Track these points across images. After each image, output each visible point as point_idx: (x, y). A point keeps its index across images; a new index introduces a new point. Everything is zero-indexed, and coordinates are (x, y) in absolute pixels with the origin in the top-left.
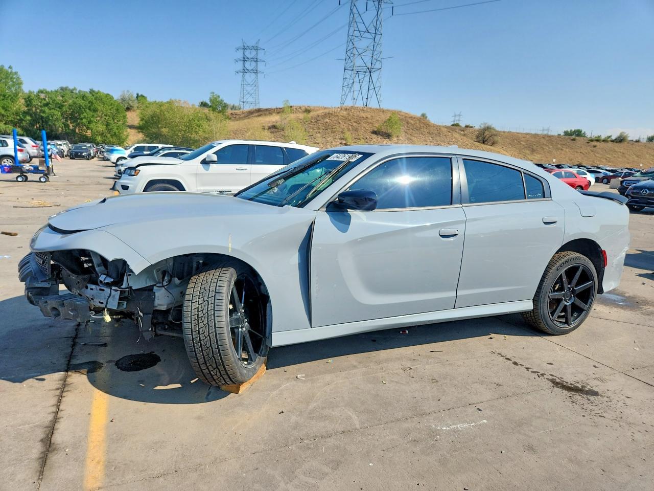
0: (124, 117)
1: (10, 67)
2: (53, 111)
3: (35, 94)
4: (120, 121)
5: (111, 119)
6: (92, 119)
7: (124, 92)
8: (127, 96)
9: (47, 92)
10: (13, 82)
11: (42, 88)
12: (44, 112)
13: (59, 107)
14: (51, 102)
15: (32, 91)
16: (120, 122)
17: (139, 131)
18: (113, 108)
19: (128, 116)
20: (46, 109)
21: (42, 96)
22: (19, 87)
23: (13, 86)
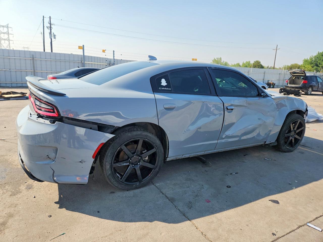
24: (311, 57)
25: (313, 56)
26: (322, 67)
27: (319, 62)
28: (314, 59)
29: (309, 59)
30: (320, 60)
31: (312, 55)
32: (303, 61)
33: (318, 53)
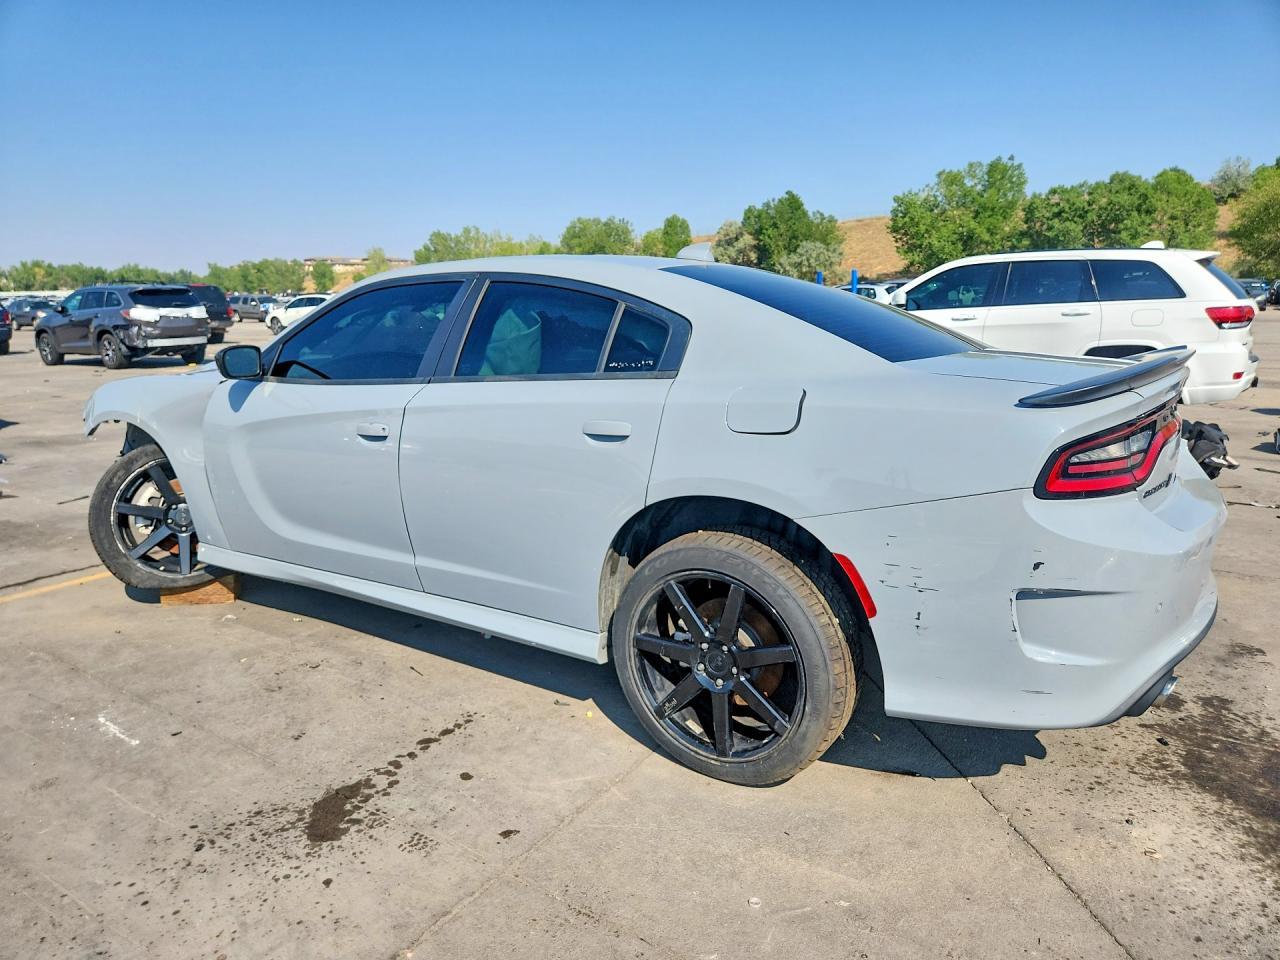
0: (1213, 216)
1: (1011, 158)
2: (1068, 223)
3: (1043, 197)
4: (1199, 225)
5: (1181, 224)
6: (1140, 229)
7: (1228, 161)
8: (1233, 170)
9: (1064, 191)
10: (1012, 183)
11: (1056, 185)
12: (1050, 228)
13: (1080, 216)
14: (1067, 209)
15: (1038, 193)
16: (1201, 228)
17: (1233, 241)
18: (1188, 200)
19: (1219, 213)
20: (1056, 223)
21: (1055, 199)
22: (1020, 191)
23: (1011, 189)
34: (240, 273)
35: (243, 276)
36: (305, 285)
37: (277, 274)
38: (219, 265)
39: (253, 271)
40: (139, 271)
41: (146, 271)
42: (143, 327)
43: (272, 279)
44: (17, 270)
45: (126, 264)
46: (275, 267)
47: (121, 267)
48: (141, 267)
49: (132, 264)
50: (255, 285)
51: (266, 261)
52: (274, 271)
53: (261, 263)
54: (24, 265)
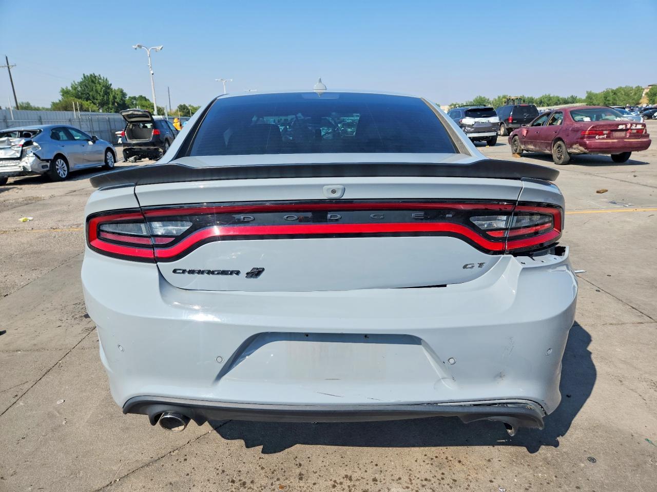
24: (72, 84)
25: (77, 83)
26: (99, 103)
27: (91, 94)
28: (79, 89)
29: (70, 88)
30: (93, 90)
31: (74, 82)
32: (61, 93)
33: (83, 77)
34: (603, 96)
35: (605, 97)
36: (641, 101)
37: (625, 95)
38: (593, 92)
39: (611, 94)
40: (550, 97)
41: (553, 97)
42: (466, 128)
43: (621, 98)
44: (496, 100)
45: (544, 95)
46: (624, 91)
47: (542, 96)
48: (551, 96)
49: (547, 94)
50: (610, 102)
51: (621, 87)
52: (623, 93)
53: (617, 89)
54: (499, 97)
